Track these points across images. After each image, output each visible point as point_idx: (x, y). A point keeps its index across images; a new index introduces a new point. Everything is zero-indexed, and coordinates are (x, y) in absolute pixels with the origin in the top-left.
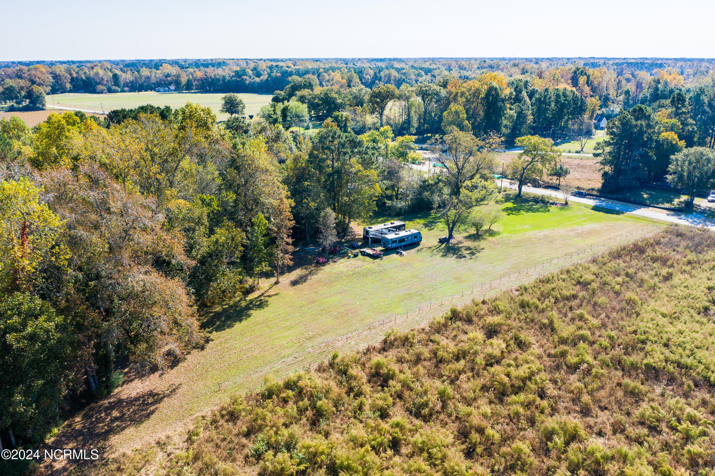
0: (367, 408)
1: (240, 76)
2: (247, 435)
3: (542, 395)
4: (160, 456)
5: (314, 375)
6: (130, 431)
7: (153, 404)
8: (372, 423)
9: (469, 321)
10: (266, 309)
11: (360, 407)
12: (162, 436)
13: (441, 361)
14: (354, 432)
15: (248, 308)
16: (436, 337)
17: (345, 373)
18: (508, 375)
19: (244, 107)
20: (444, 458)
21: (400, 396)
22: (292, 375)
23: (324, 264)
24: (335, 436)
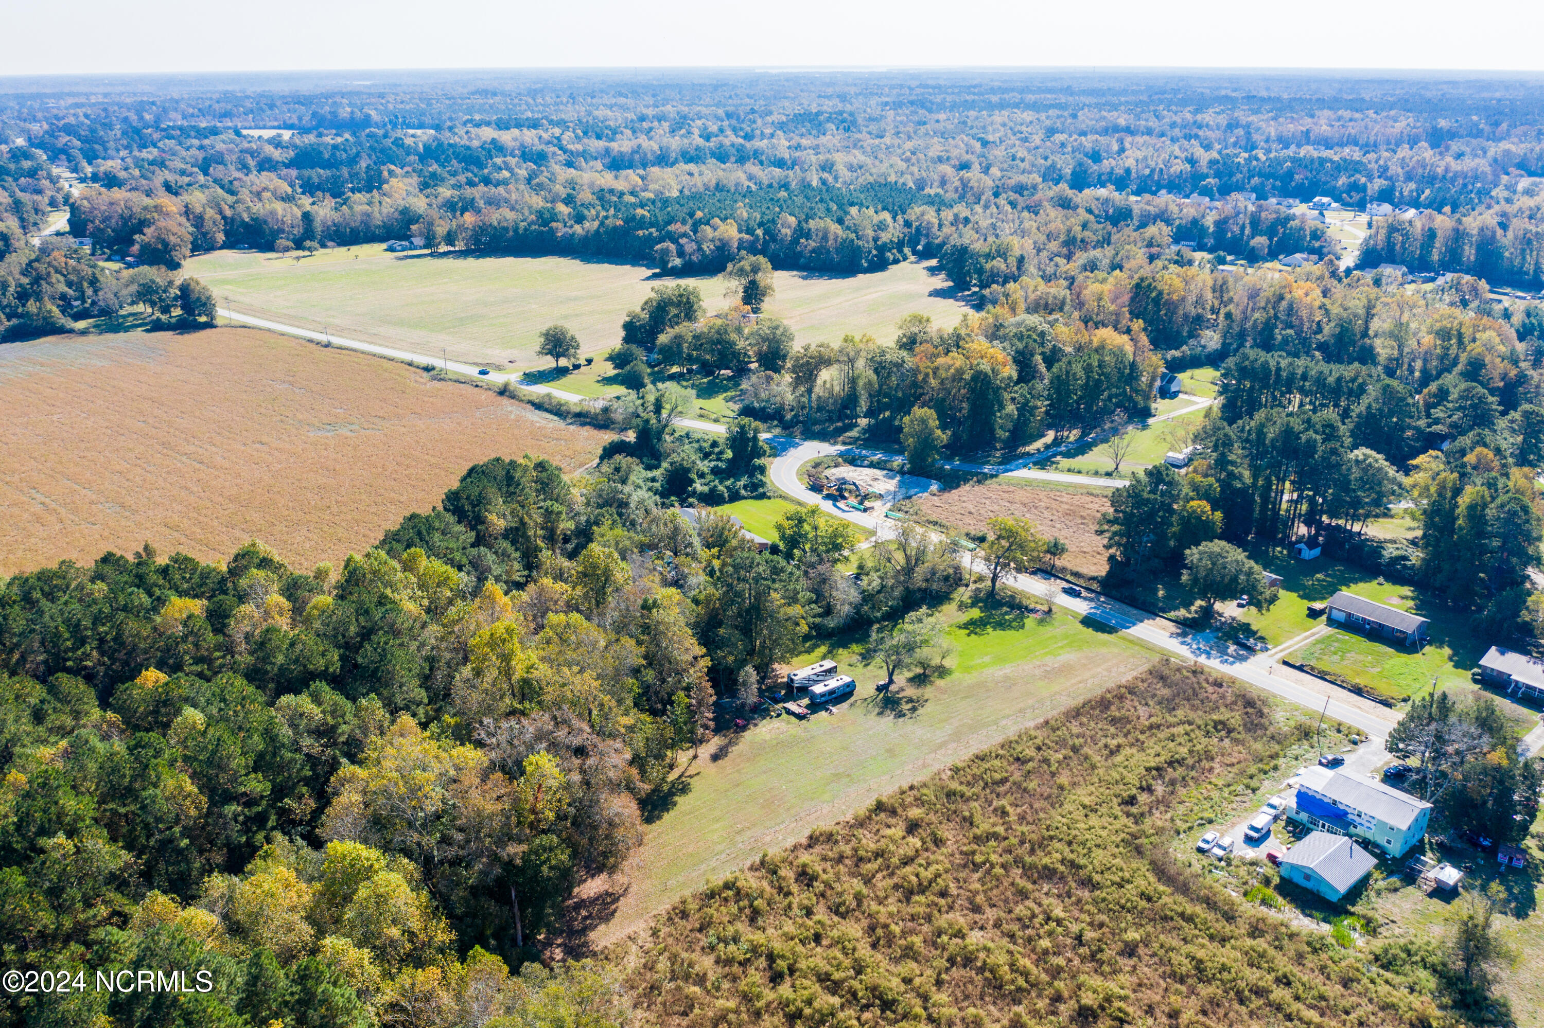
0: (795, 906)
1: (546, 223)
2: (700, 930)
3: (943, 894)
4: (634, 948)
5: (749, 875)
6: (602, 928)
7: (613, 902)
8: (799, 920)
9: (893, 812)
10: (690, 795)
11: (790, 906)
12: (630, 930)
13: (861, 859)
14: (786, 929)
15: (671, 793)
16: (859, 832)
17: (775, 872)
18: (917, 875)
19: (577, 347)
20: (854, 950)
21: (823, 895)
22: (730, 877)
23: (744, 728)
24: (770, 931)
